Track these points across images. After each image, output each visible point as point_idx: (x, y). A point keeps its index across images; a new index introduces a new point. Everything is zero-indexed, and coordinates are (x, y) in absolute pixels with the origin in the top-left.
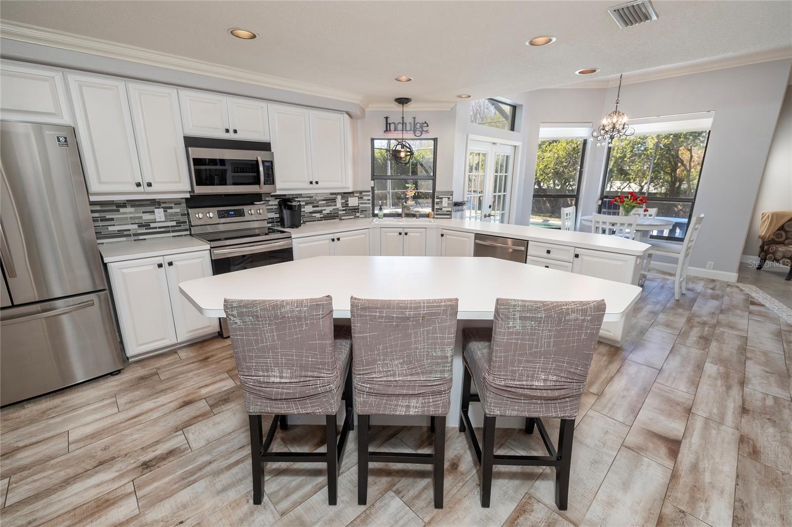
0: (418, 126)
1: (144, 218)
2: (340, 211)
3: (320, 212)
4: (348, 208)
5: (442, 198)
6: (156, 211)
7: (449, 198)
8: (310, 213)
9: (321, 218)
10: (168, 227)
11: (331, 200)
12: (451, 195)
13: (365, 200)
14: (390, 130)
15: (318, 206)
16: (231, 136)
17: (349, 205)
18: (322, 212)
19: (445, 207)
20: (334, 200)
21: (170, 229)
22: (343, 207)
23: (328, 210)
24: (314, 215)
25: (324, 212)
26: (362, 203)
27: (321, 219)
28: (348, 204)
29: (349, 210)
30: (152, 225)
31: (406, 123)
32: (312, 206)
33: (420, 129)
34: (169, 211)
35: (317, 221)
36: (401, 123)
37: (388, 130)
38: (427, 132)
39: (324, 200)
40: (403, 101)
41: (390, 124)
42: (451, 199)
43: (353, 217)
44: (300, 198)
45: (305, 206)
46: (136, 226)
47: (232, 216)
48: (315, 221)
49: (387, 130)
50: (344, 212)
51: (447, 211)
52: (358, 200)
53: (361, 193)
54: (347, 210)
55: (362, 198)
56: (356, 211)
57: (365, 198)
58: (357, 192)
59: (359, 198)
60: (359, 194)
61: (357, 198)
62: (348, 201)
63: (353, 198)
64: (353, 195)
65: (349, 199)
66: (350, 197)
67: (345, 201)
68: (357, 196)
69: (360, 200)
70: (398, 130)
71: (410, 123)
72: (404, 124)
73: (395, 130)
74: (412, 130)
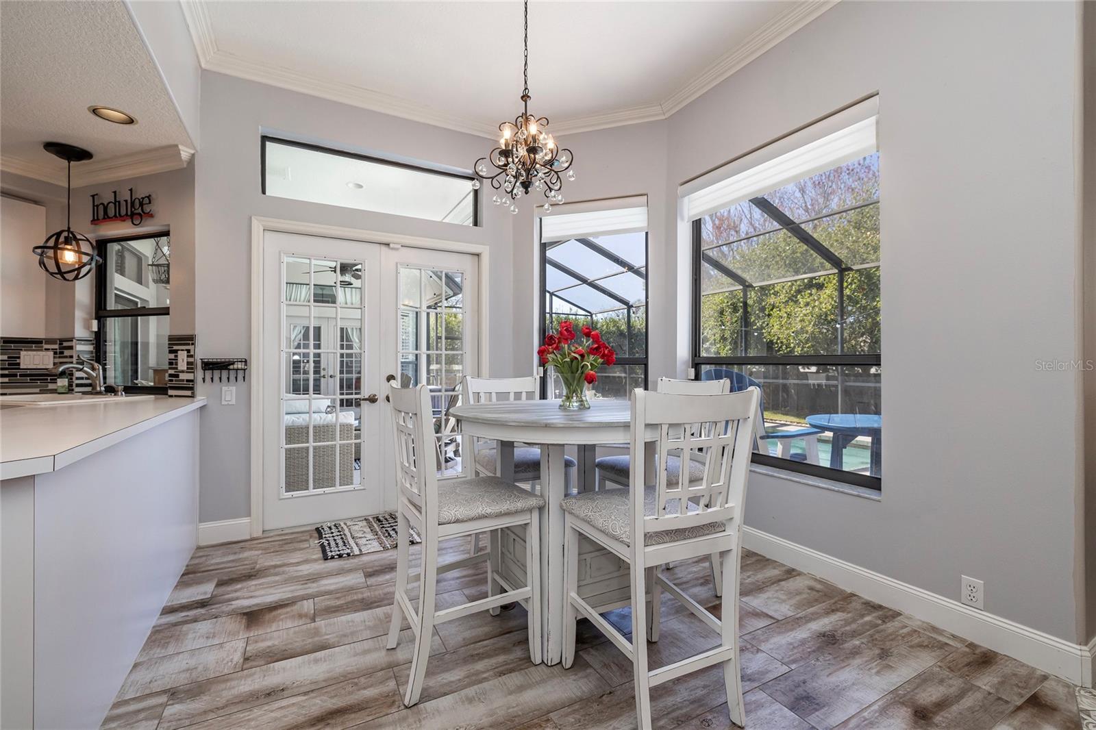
0: (137, 202)
4: (18, 372)
5: (176, 351)
7: (188, 351)
12: (193, 344)
14: (98, 219)
17: (21, 367)
19: (183, 372)
26: (59, 364)
28: (19, 364)
29: (21, 376)
31: (119, 202)
33: (141, 211)
36: (112, 202)
37: (96, 218)
38: (150, 215)
41: (97, 206)
42: (192, 353)
43: (37, 390)
49: (94, 219)
50: (6, 380)
51: (188, 381)
52: (54, 357)
53: (60, 344)
54: (16, 375)
55: (62, 353)
56: (47, 379)
57: (67, 353)
58: (49, 341)
59: (55, 353)
60: (56, 344)
61: (51, 354)
62: (19, 358)
63: (35, 353)
64: (34, 345)
65: (23, 353)
66: (25, 350)
67: (9, 357)
68: (49, 349)
69: (60, 357)
70: (109, 217)
71: (126, 201)
72: (117, 203)
73: (104, 218)
74: (129, 213)
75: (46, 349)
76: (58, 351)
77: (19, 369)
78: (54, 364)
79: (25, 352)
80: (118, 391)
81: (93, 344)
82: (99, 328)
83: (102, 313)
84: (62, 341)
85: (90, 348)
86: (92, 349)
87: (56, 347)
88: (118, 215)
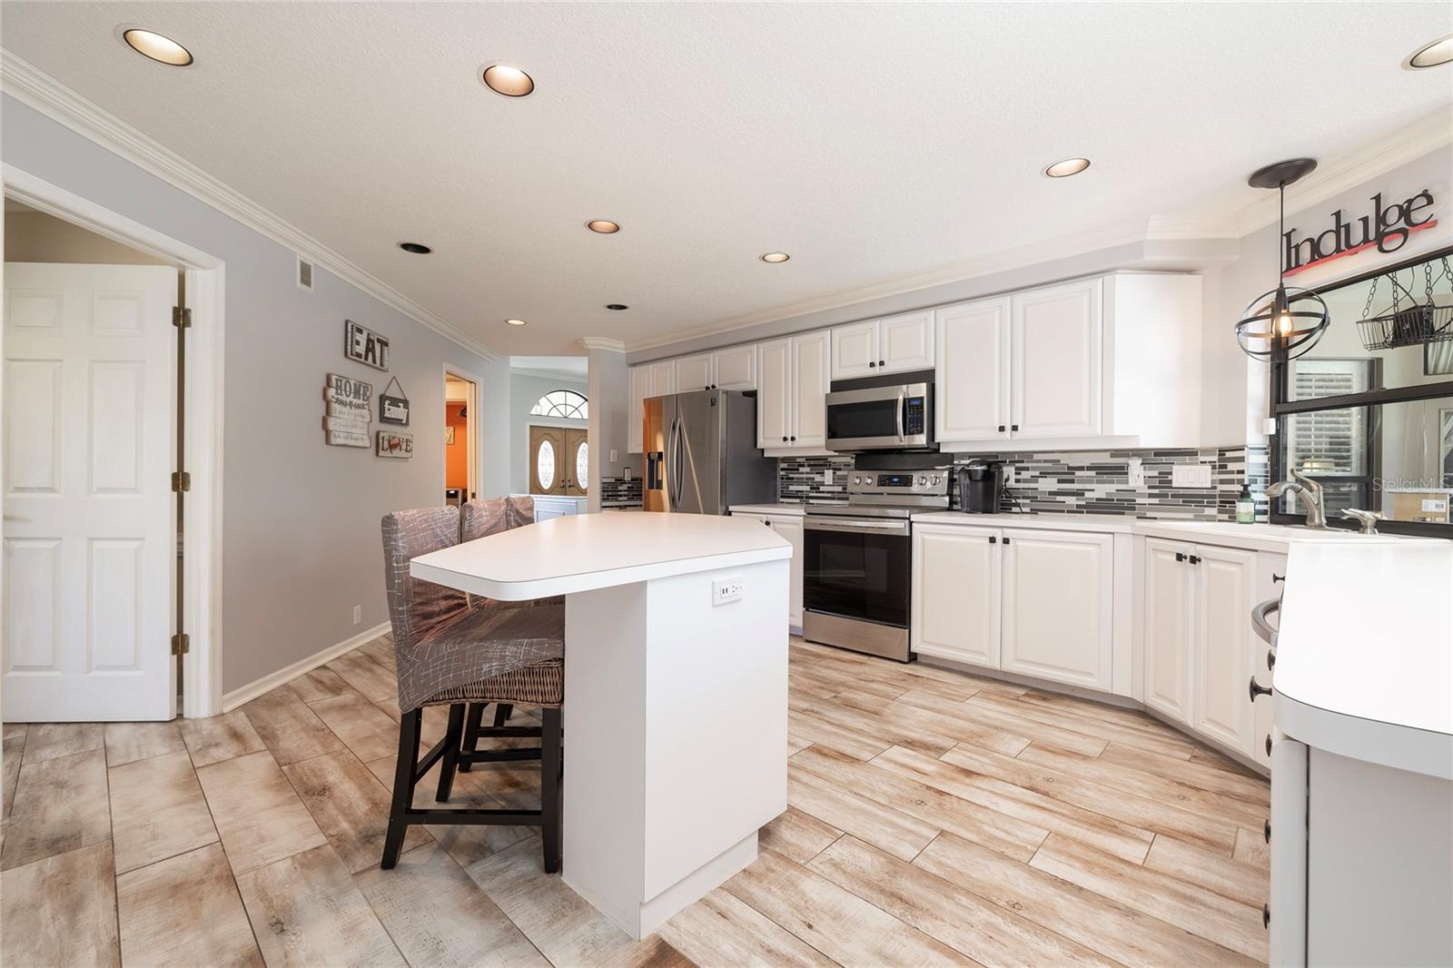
0: (1393, 216)
1: (816, 480)
2: (1142, 495)
3: (1080, 494)
4: (1170, 492)
6: (826, 471)
8: (1050, 493)
9: (1078, 506)
10: (834, 492)
11: (1112, 470)
13: (1232, 472)
14: (1298, 265)
15: (1072, 481)
16: (877, 371)
17: (1173, 486)
18: (1083, 494)
20: (1121, 471)
21: (836, 495)
22: (1149, 487)
23: (1101, 490)
24: (1059, 498)
25: (1087, 495)
26: (1222, 482)
27: (1079, 510)
28: (1171, 482)
29: (1173, 496)
30: (822, 489)
31: (1347, 227)
32: (1056, 480)
33: (1402, 224)
34: (838, 473)
35: (1068, 512)
36: (1330, 231)
37: (1293, 265)
38: (1429, 224)
39: (1089, 468)
40: (1280, 175)
41: (1297, 247)
43: (1191, 516)
44: (1028, 462)
45: (1040, 479)
46: (808, 488)
47: (896, 484)
48: (1063, 511)
49: (1289, 268)
50: (1156, 501)
52: (1213, 473)
53: (1220, 455)
54: (1166, 496)
55: (1225, 467)
56: (1203, 502)
57: (1231, 466)
58: (1206, 452)
59: (1214, 467)
60: (1215, 455)
61: (1209, 467)
62: (1171, 473)
63: (1189, 467)
64: (1187, 458)
65: (1175, 468)
66: (1178, 464)
67: (1160, 473)
68: (1205, 462)
69: (1220, 473)
70: (1322, 256)
71: (1365, 220)
72: (1343, 230)
73: (1313, 260)
74: (1372, 235)
75: (1201, 462)
76: (1217, 464)
77: (1171, 488)
78: (1213, 481)
79: (1178, 466)
80: (1366, 527)
81: (1267, 453)
82: (1278, 431)
83: (1280, 408)
84: (1222, 452)
85: (1264, 459)
86: (1266, 461)
87: (1215, 458)
88: (1343, 247)
